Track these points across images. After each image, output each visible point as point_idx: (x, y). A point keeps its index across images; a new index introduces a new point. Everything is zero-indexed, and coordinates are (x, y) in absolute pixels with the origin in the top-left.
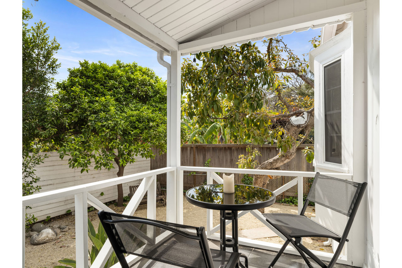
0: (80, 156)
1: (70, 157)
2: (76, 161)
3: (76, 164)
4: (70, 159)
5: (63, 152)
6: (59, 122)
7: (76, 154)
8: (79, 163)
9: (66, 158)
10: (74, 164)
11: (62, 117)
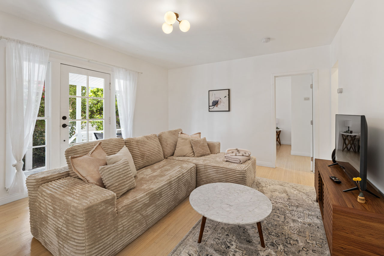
0: (101, 126)
1: (96, 126)
2: (99, 127)
3: (99, 129)
4: (96, 127)
5: (93, 123)
6: (91, 109)
7: (99, 125)
8: (100, 129)
9: (95, 126)
10: (98, 129)
11: (93, 106)
